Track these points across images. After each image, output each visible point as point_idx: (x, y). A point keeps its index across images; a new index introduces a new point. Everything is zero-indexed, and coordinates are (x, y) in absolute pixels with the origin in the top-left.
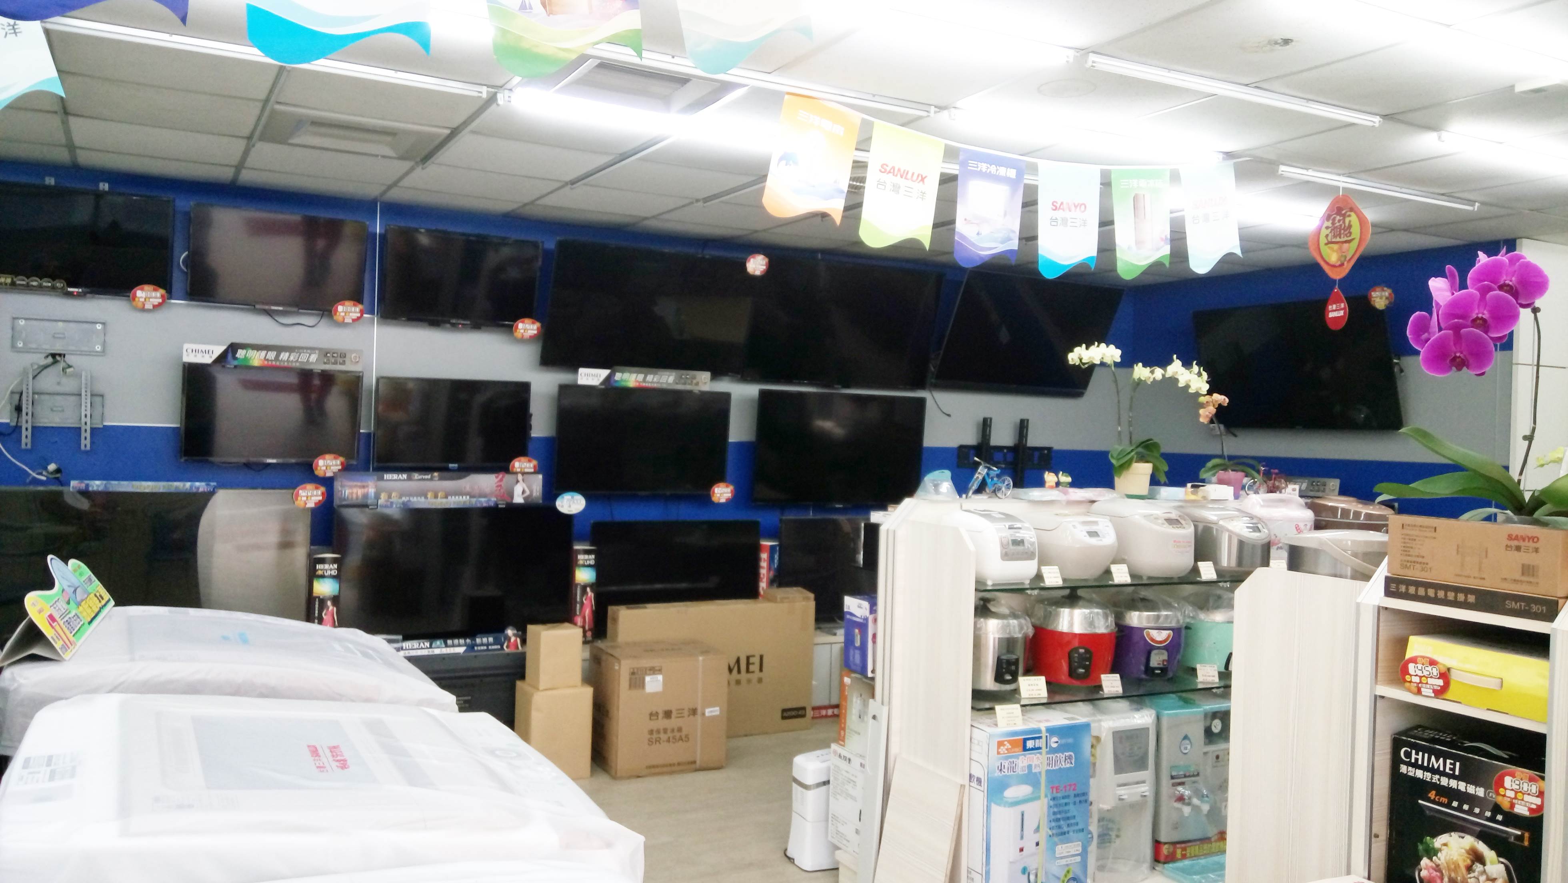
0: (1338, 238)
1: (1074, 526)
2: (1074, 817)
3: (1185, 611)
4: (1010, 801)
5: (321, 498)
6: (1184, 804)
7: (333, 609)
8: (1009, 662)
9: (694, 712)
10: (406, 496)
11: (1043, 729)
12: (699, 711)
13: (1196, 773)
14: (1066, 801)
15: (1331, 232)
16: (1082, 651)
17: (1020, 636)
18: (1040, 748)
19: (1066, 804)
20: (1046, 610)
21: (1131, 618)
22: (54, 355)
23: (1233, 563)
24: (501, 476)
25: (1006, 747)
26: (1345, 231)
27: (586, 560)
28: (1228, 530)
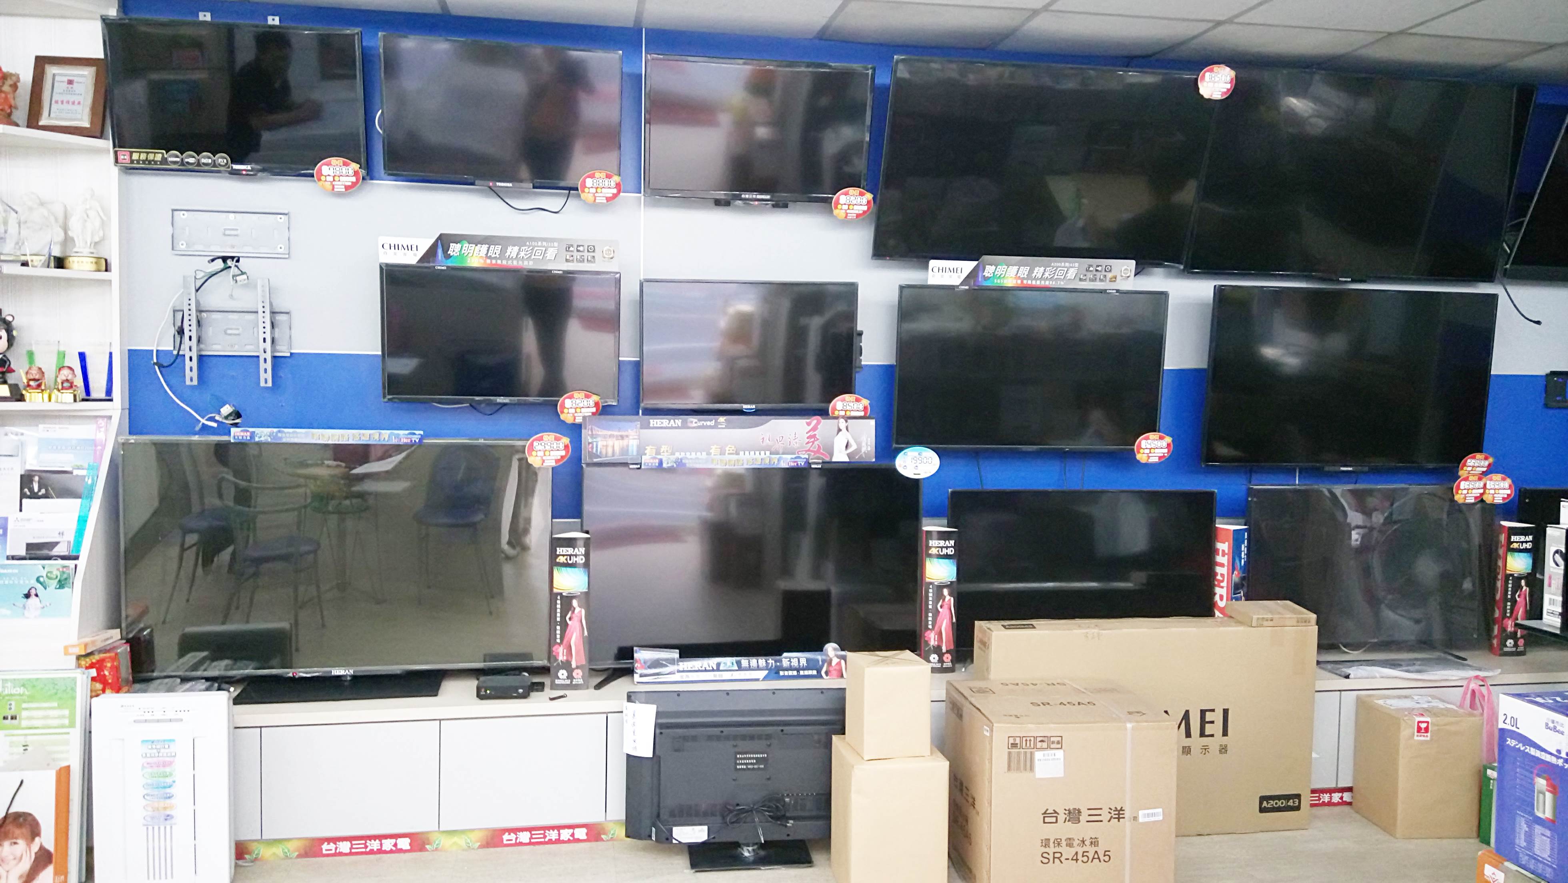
5: (563, 453)
7: (581, 611)
9: (1119, 814)
10: (680, 451)
12: (1127, 814)
22: (224, 259)
24: (815, 422)
27: (942, 548)
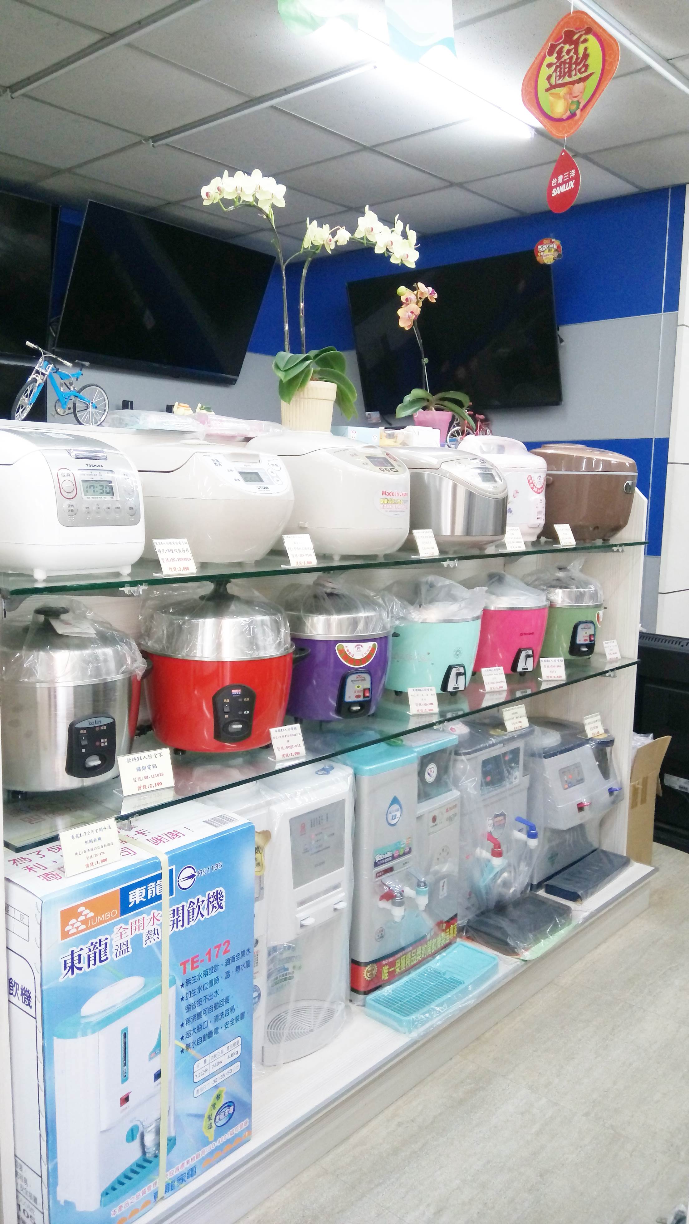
0: (567, 77)
1: (216, 462)
2: (227, 1000)
3: (392, 608)
4: (95, 1019)
6: (394, 904)
8: (94, 734)
11: (164, 860)
13: (407, 850)
14: (213, 976)
15: (555, 71)
16: (236, 692)
17: (120, 677)
18: (159, 898)
19: (211, 983)
20: (171, 624)
21: (313, 625)
23: (459, 530)
25: (82, 918)
26: (577, 64)
28: (452, 478)
